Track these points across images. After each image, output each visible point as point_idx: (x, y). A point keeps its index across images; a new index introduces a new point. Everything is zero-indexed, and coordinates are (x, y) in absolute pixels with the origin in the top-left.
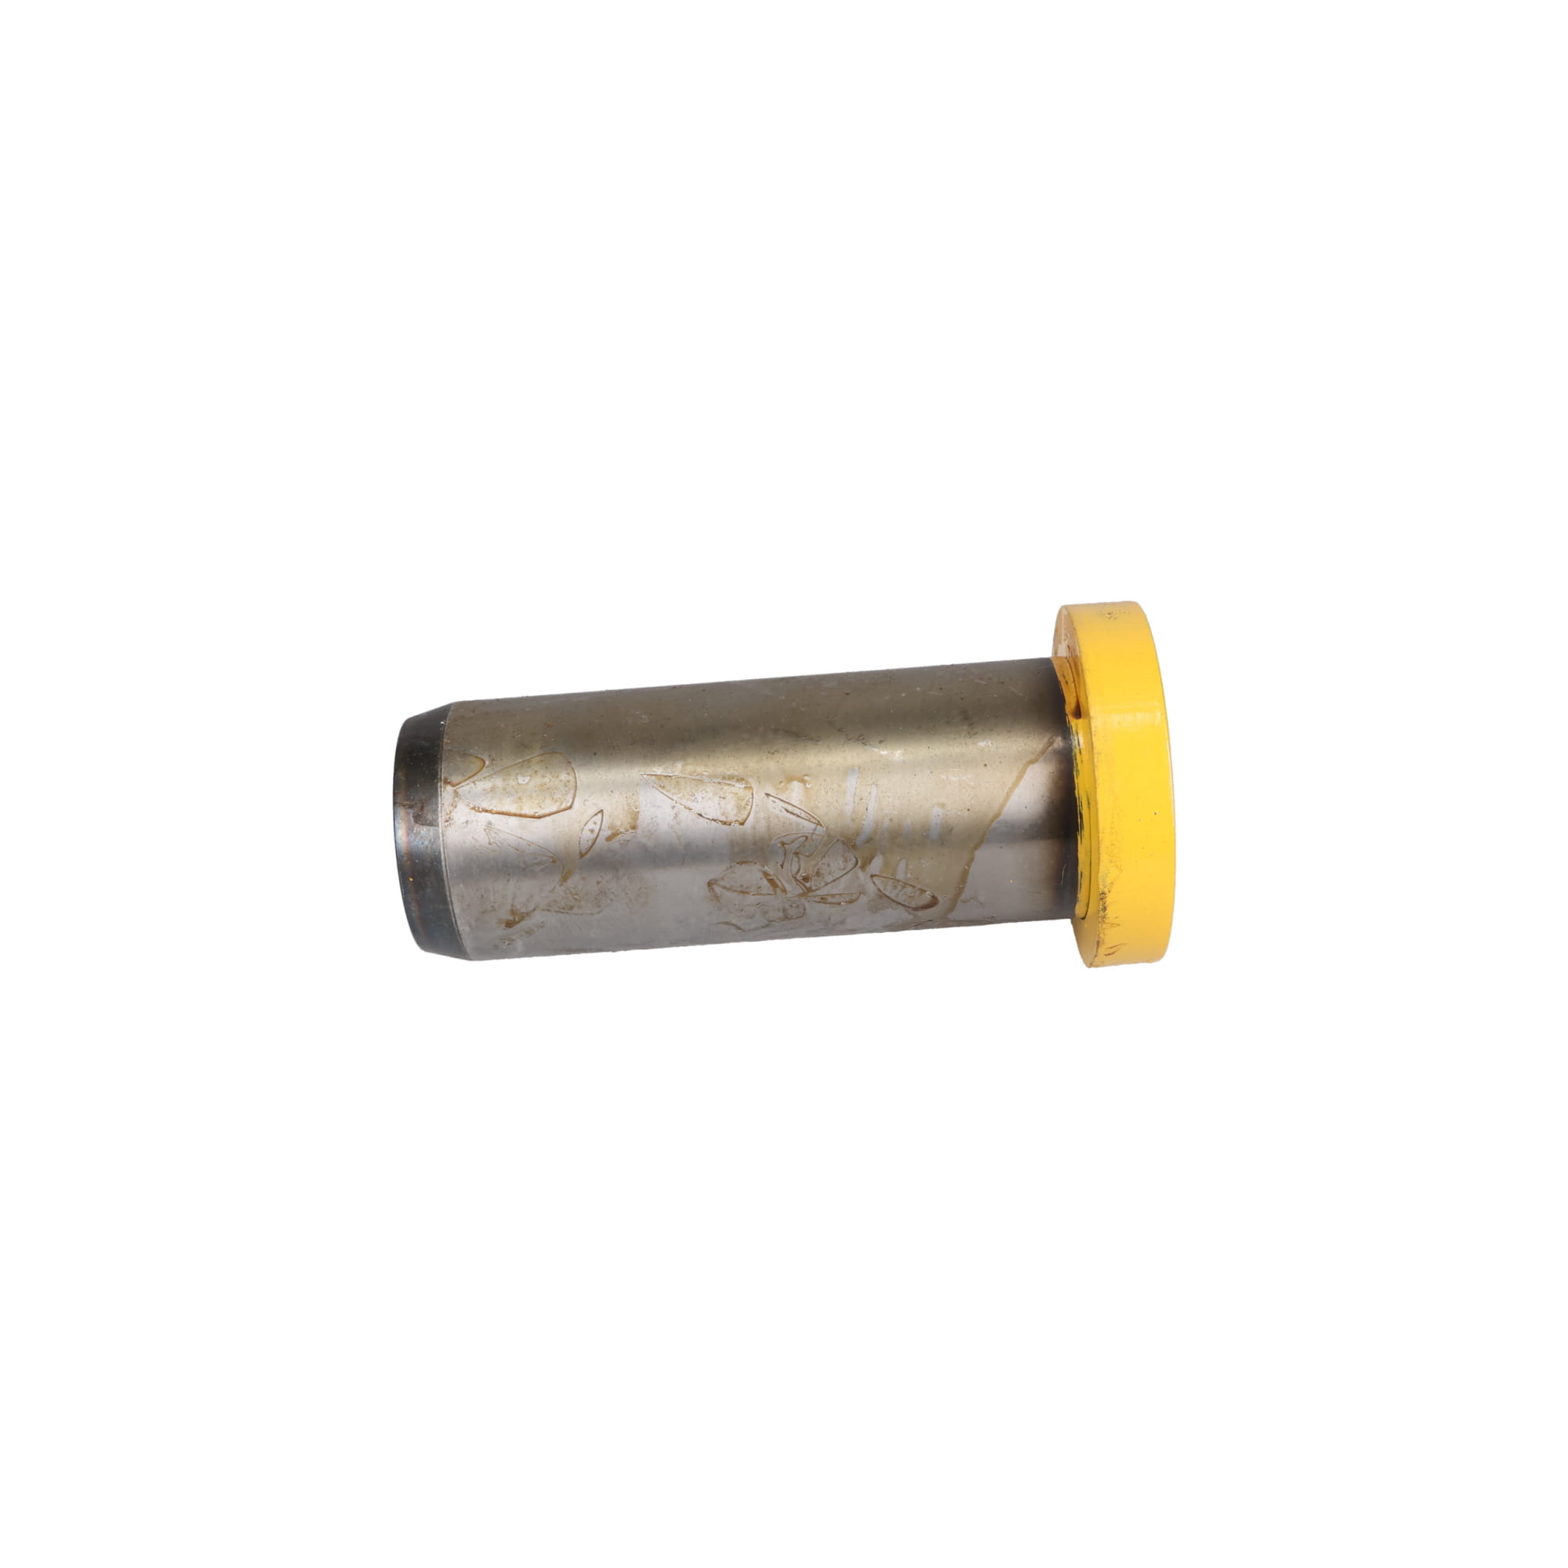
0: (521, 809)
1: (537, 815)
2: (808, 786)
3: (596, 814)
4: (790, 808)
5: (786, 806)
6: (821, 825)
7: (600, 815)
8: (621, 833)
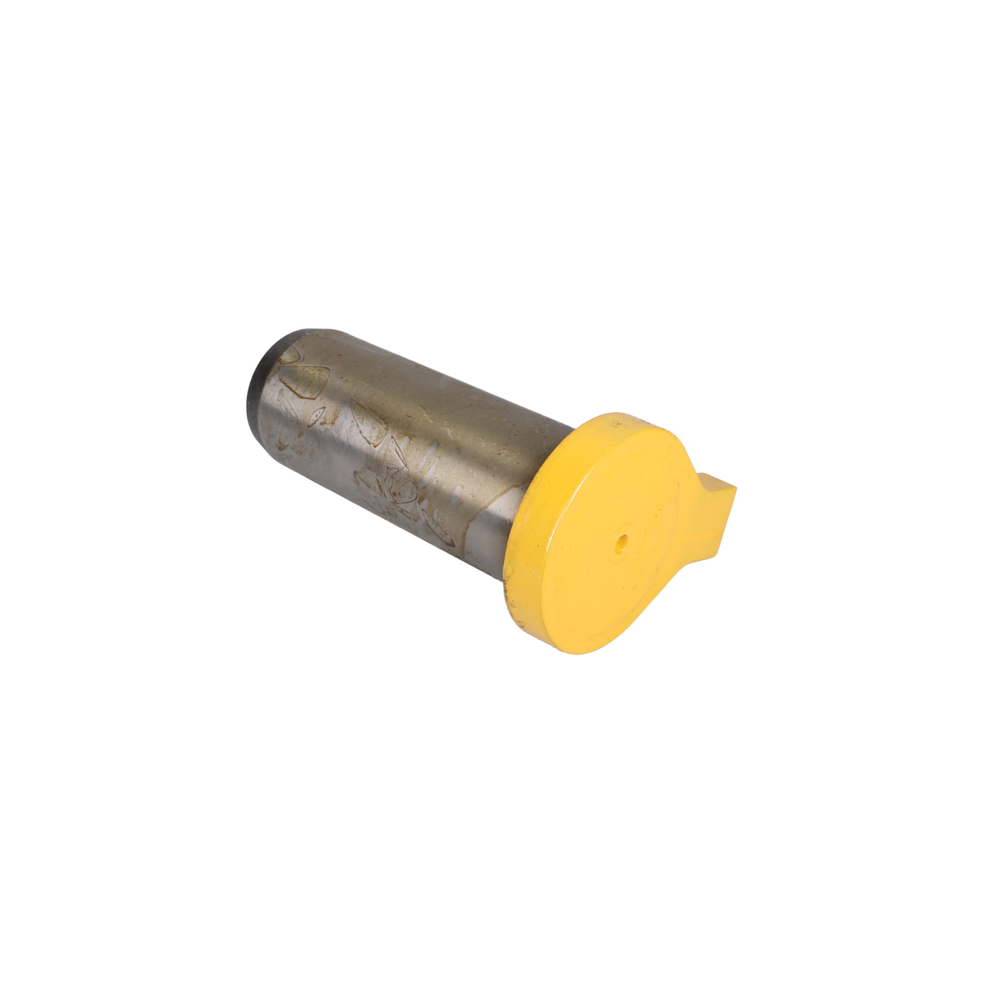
0: (296, 389)
1: (301, 395)
2: (411, 442)
3: (322, 408)
4: (398, 450)
5: (397, 447)
6: (407, 467)
7: (323, 409)
8: (327, 423)
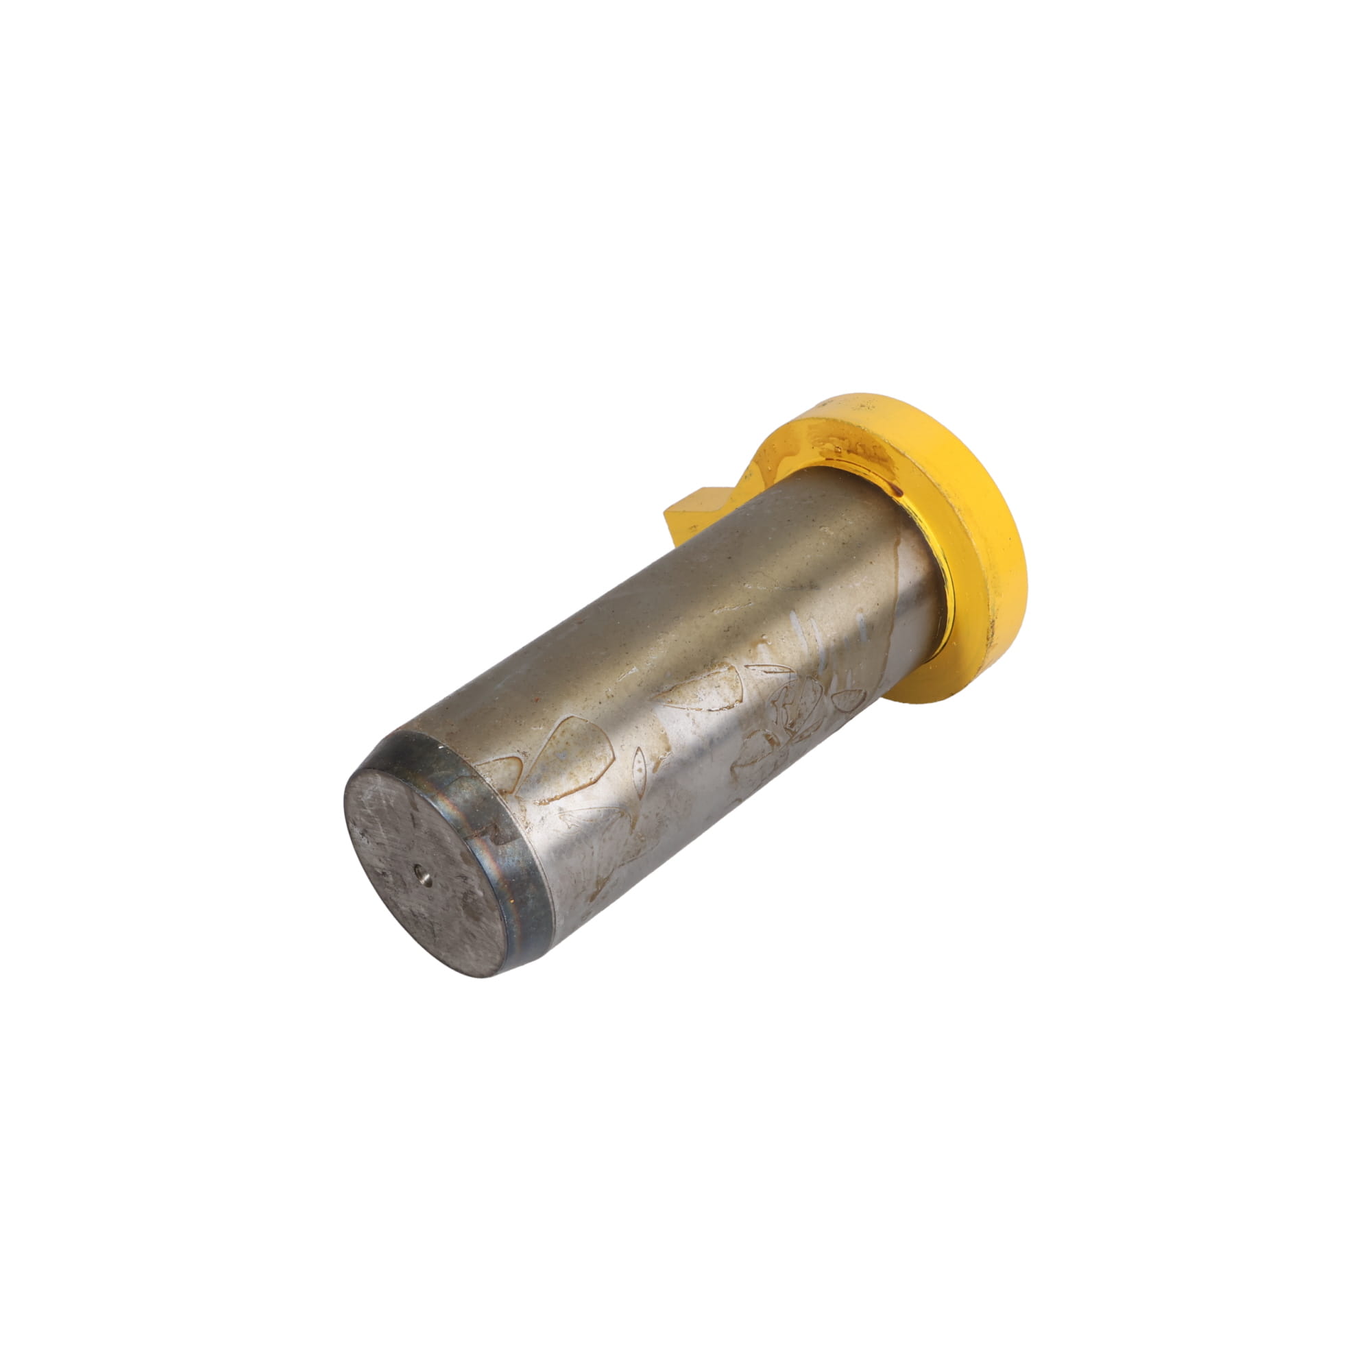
0: (578, 782)
1: (593, 780)
2: (770, 644)
3: (636, 754)
4: (767, 669)
5: (764, 668)
6: (793, 672)
7: (639, 753)
8: (661, 759)
